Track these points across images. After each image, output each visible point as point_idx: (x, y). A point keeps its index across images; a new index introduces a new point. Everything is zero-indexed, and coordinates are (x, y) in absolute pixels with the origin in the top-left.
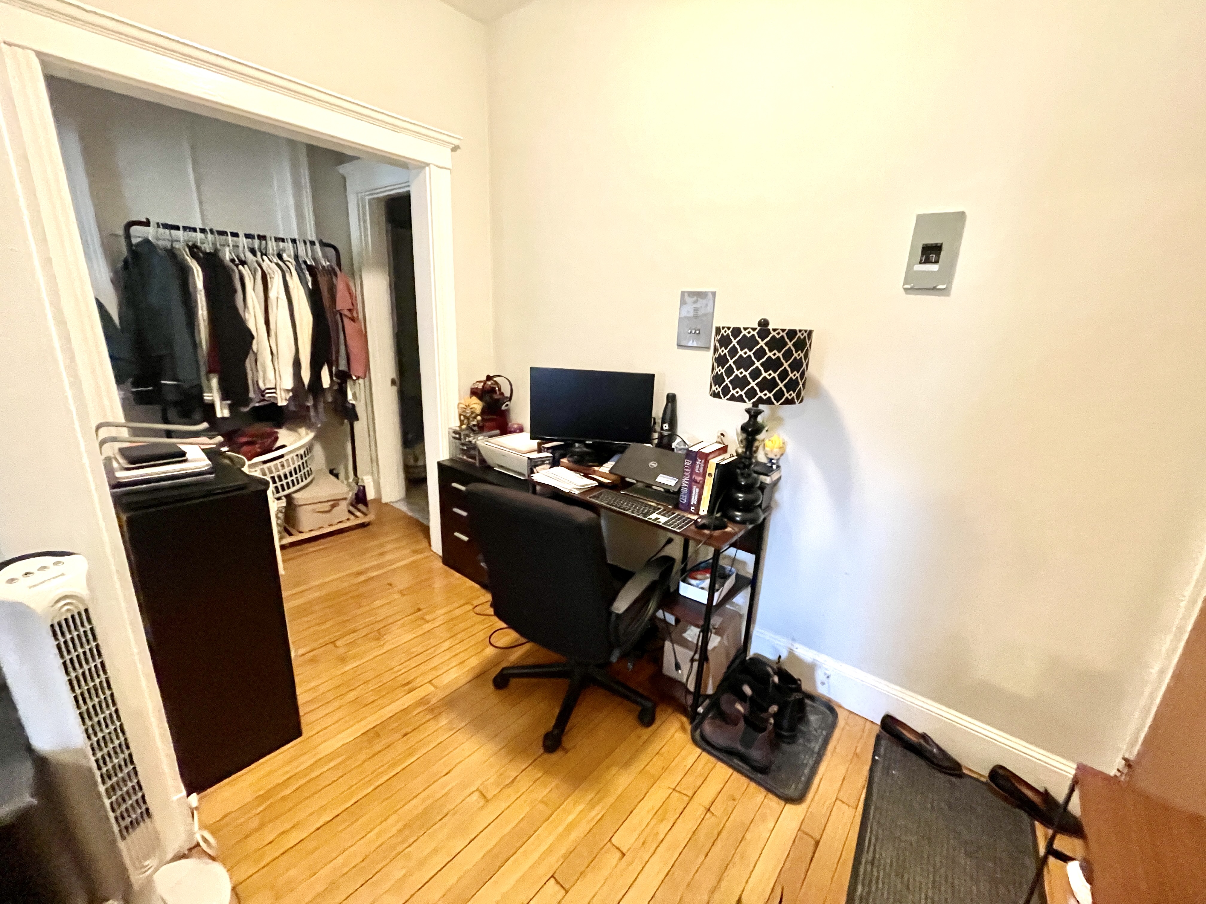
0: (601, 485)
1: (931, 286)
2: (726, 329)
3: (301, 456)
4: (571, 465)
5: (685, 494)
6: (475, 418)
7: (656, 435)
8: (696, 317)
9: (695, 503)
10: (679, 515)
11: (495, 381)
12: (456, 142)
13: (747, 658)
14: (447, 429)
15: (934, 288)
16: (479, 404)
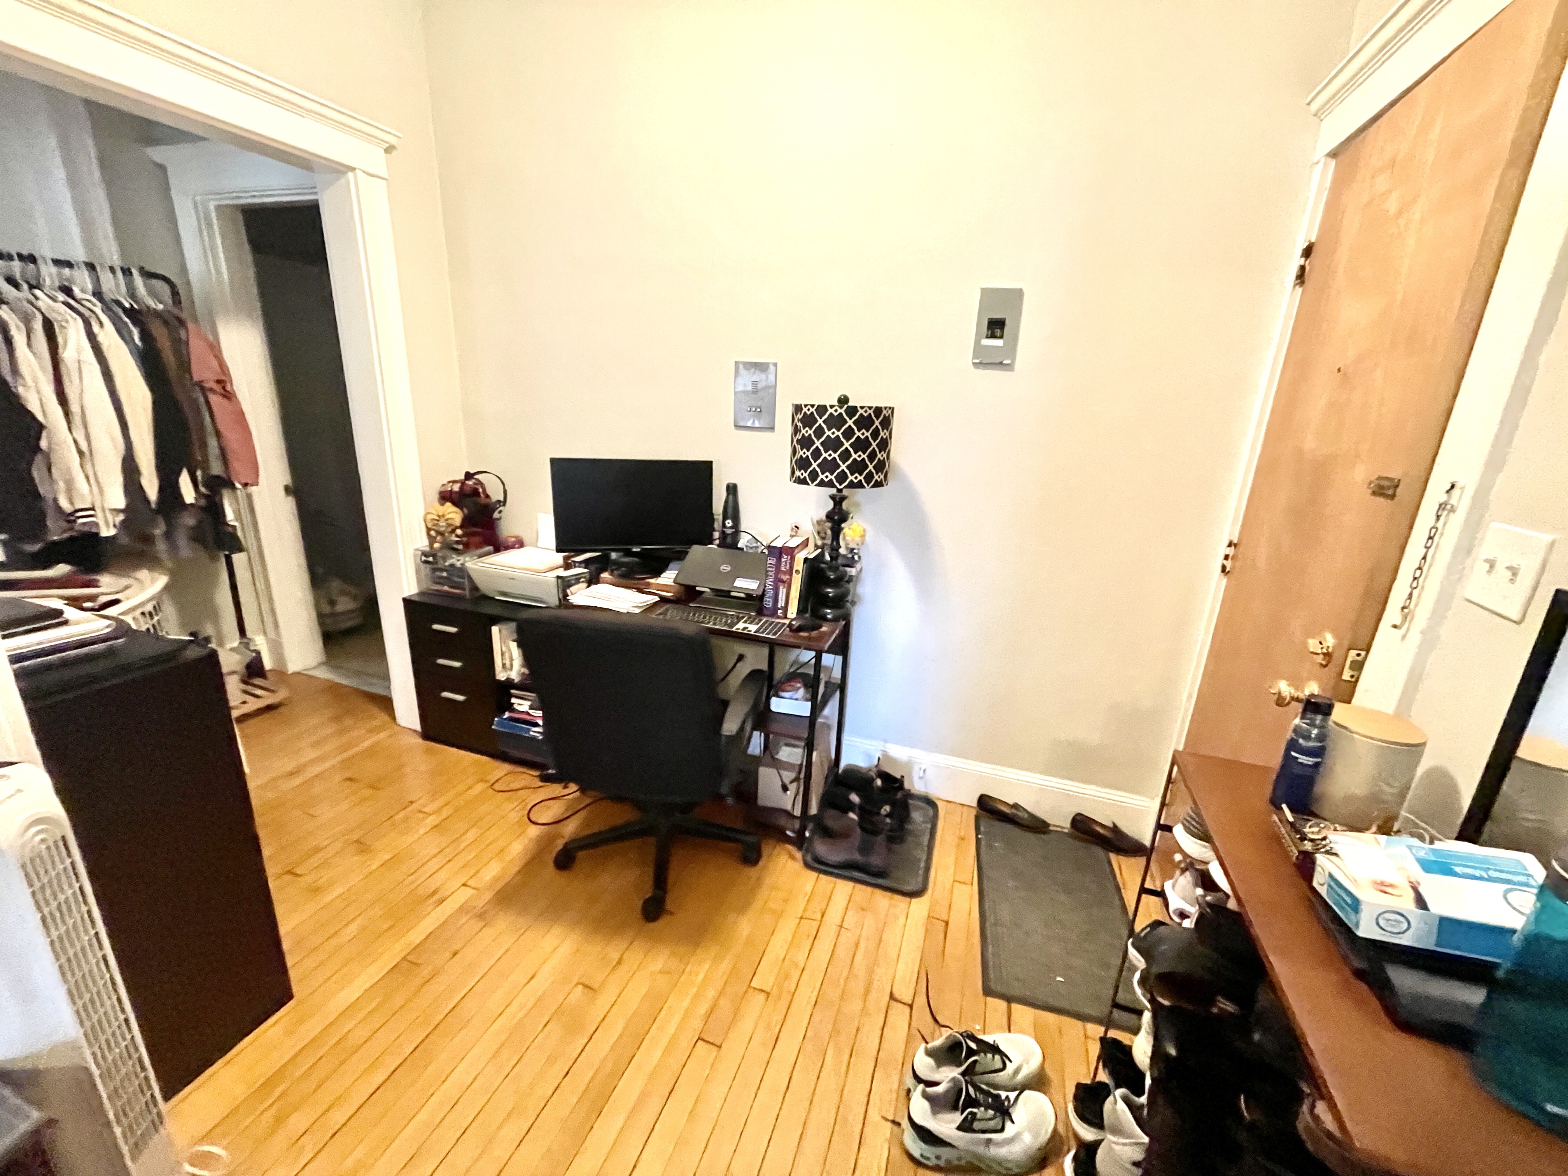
0: (663, 600)
1: (998, 361)
2: (809, 407)
3: (150, 614)
4: (614, 580)
5: (769, 597)
6: (453, 531)
7: (716, 535)
8: (755, 391)
9: (783, 605)
10: (767, 621)
11: (477, 480)
12: (393, 140)
13: (840, 771)
14: (412, 552)
15: (1001, 363)
16: (456, 513)
